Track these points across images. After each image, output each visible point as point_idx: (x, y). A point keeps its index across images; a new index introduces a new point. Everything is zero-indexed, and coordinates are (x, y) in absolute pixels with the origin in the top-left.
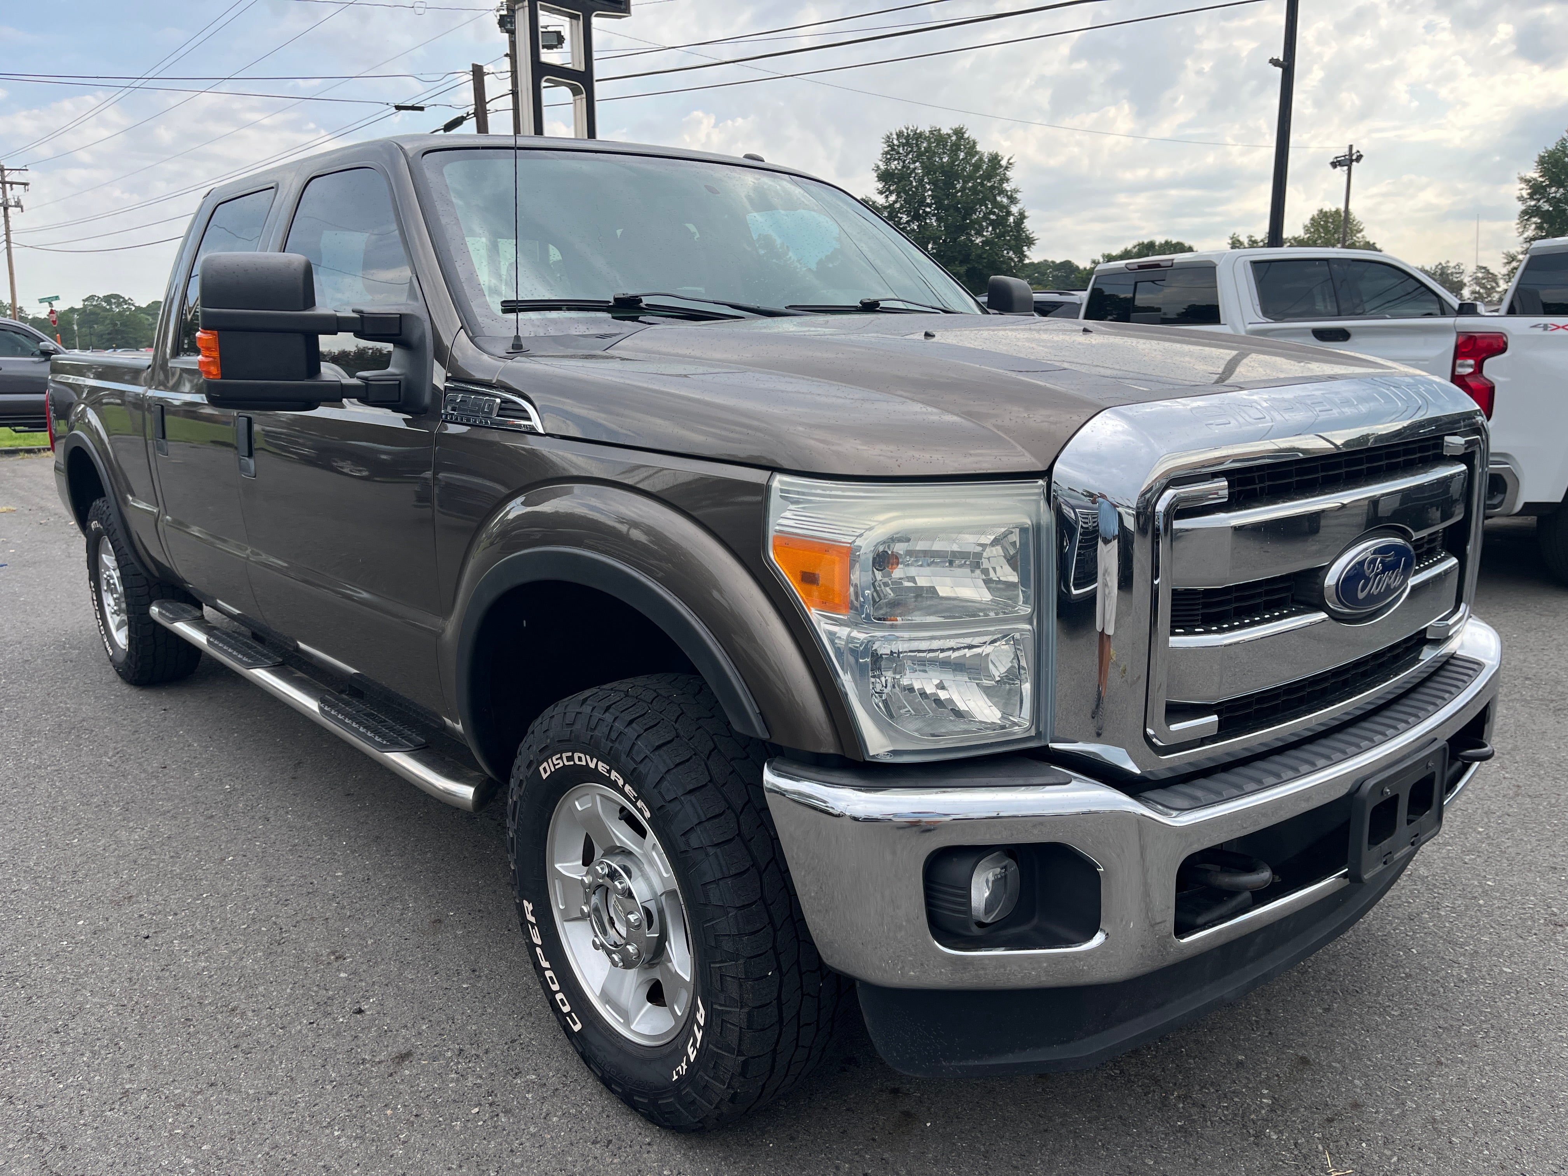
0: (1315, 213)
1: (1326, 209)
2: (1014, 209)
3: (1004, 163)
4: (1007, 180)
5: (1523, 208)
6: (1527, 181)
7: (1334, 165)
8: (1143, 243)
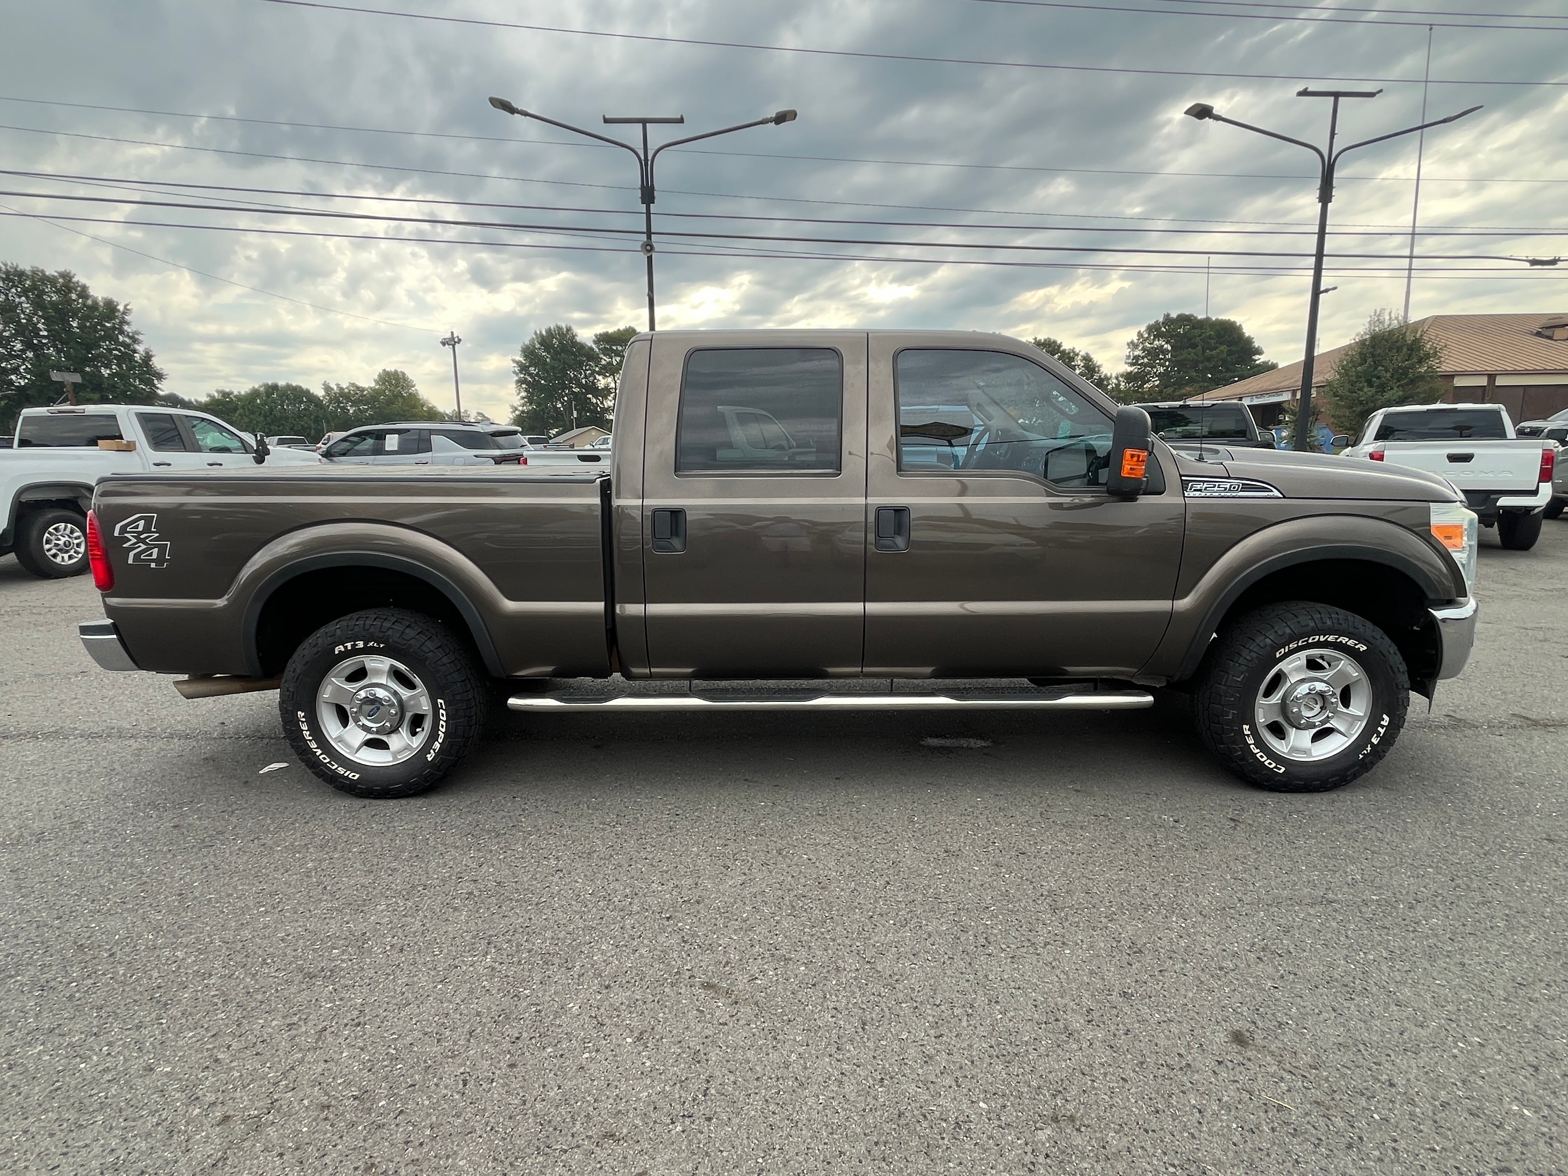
0: (381, 371)
1: (388, 369)
2: (140, 348)
3: (121, 308)
4: (128, 323)
5: (517, 378)
6: (517, 362)
7: (444, 344)
8: (267, 384)
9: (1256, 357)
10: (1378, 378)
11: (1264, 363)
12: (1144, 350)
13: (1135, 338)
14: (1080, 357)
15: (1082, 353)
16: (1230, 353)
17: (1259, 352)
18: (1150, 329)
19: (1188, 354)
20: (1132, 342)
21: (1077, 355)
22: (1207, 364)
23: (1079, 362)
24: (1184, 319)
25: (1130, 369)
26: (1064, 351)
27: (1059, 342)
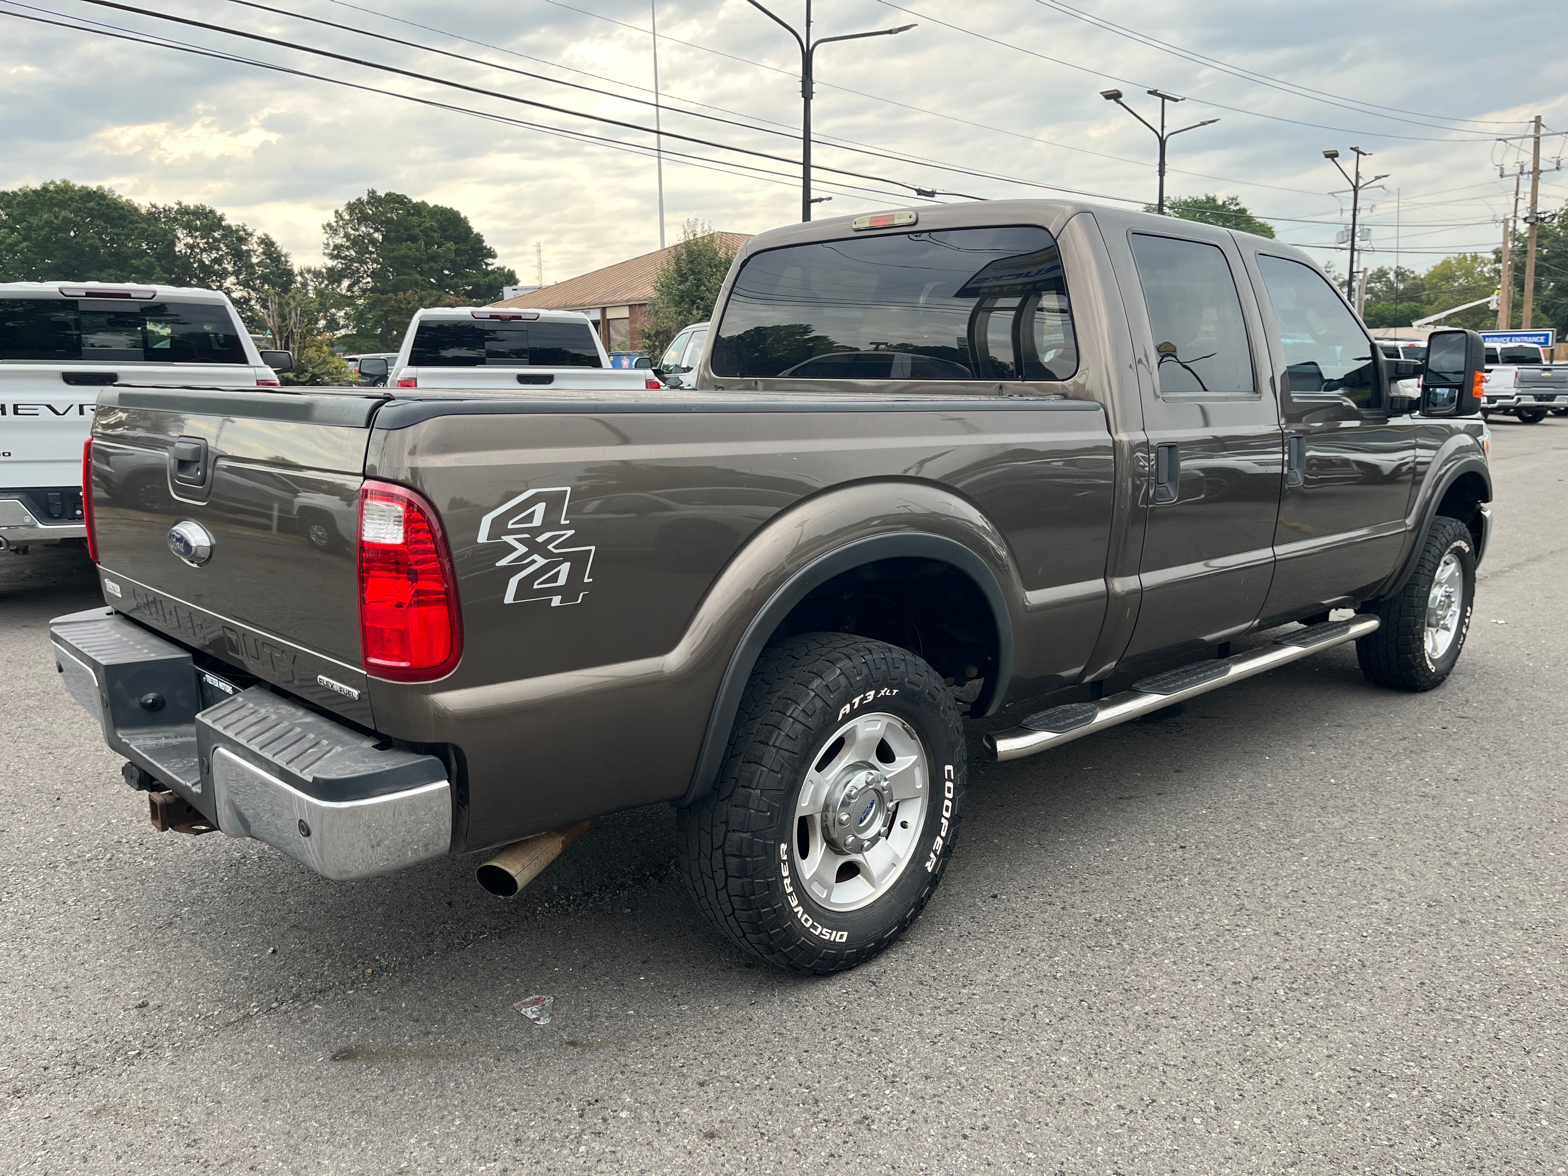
9: (489, 261)
10: (702, 299)
11: (498, 268)
12: (347, 236)
13: (333, 220)
14: (255, 239)
15: (259, 233)
16: (458, 252)
17: (491, 254)
18: (351, 207)
19: (405, 249)
20: (329, 225)
21: (251, 235)
22: (433, 264)
23: (256, 247)
24: (396, 200)
25: (331, 263)
26: (229, 227)
27: (219, 213)
